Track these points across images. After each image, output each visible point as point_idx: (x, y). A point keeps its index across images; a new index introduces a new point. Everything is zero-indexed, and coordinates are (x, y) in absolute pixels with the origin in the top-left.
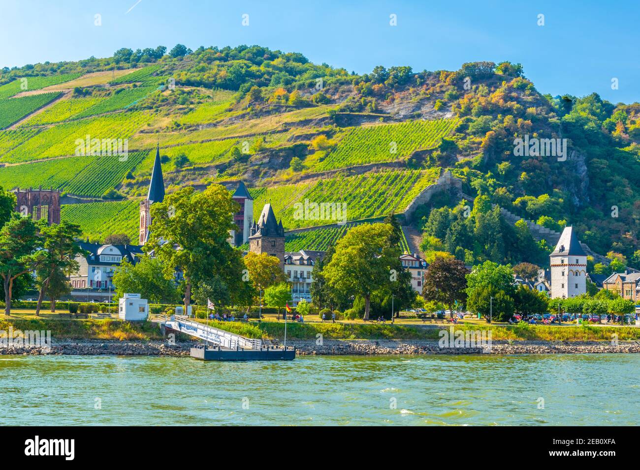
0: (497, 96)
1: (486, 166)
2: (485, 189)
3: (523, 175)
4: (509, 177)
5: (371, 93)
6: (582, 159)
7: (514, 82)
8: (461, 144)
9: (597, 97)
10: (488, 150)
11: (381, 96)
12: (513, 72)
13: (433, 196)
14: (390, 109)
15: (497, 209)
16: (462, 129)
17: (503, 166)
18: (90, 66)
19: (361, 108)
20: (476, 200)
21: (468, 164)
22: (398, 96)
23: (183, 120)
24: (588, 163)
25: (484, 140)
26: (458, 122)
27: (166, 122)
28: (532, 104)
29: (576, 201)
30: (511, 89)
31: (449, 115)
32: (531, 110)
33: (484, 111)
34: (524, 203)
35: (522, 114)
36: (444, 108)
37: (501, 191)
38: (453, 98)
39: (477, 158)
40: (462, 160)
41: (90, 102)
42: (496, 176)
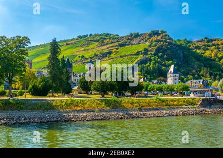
0: (159, 38)
1: (155, 55)
2: (154, 60)
3: (165, 56)
4: (162, 57)
5: (129, 39)
6: (181, 52)
7: (164, 34)
8: (149, 49)
9: (186, 39)
10: (156, 50)
11: (131, 40)
12: (163, 32)
13: (141, 62)
14: (133, 42)
15: (157, 64)
16: (150, 46)
17: (160, 54)
19: (126, 43)
20: (152, 62)
21: (151, 54)
22: (135, 39)
23: (86, 48)
24: (183, 53)
25: (155, 48)
26: (149, 44)
27: (83, 49)
28: (168, 39)
29: (180, 63)
30: (163, 36)
31: (147, 43)
32: (168, 41)
33: (156, 41)
34: (165, 63)
35: (166, 42)
36: (146, 41)
37: (159, 60)
38: (148, 39)
39: (153, 53)
40: (149, 53)
41: (69, 46)
42: (158, 57)
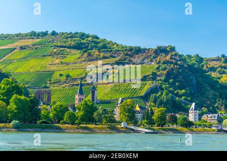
0: (168, 57)
1: (165, 81)
2: (166, 88)
3: (177, 84)
4: (172, 85)
5: (127, 55)
6: (194, 78)
7: (173, 53)
8: (158, 73)
9: (198, 55)
10: (166, 75)
11: (131, 56)
12: (173, 49)
13: (151, 90)
14: (134, 60)
15: (170, 95)
16: (158, 68)
17: (171, 81)
18: (20, 36)
19: (125, 60)
20: (164, 92)
21: (160, 80)
22: (136, 56)
23: (63, 60)
24: (196, 79)
25: (165, 72)
26: (157, 66)
28: (179, 60)
30: (172, 55)
31: (153, 63)
32: (179, 62)
33: (164, 63)
34: (178, 92)
35: (176, 64)
36: (151, 61)
37: (171, 89)
38: (154, 58)
39: (163, 78)
40: (158, 78)
41: (26, 52)
42: (169, 84)
